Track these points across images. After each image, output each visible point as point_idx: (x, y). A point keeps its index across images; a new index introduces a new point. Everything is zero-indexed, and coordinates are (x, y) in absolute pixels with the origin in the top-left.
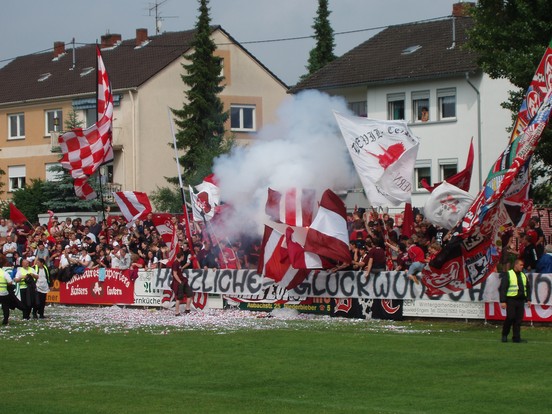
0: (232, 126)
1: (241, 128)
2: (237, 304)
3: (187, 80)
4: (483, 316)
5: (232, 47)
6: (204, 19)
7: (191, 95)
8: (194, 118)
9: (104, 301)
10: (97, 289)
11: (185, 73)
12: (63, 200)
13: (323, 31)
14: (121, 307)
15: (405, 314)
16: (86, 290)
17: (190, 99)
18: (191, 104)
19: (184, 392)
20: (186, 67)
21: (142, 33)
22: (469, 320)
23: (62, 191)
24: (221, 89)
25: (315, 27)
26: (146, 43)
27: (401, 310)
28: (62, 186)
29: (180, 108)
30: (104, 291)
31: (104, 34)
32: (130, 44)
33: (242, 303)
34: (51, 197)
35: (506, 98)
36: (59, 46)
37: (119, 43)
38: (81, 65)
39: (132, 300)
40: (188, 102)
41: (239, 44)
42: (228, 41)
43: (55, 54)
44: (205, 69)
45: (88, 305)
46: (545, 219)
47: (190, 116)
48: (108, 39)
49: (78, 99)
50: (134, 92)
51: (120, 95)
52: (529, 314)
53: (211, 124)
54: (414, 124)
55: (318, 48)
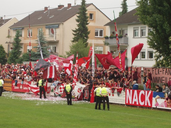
0: (95, 36)
1: (99, 36)
2: (58, 95)
3: (78, 21)
4: (125, 103)
5: (96, 10)
7: (78, 25)
8: (79, 33)
9: (23, 92)
10: (21, 87)
11: (77, 18)
12: (37, 57)
13: (124, 6)
14: (27, 93)
16: (18, 87)
17: (78, 27)
18: (79, 28)
20: (77, 16)
21: (69, 5)
22: (121, 104)
24: (88, 24)
25: (122, 5)
26: (71, 8)
29: (75, 30)
30: (23, 88)
31: (59, 5)
32: (66, 8)
33: (59, 94)
36: (46, 8)
37: (63, 7)
38: (51, 15)
40: (77, 28)
41: (99, 9)
42: (95, 8)
43: (44, 11)
44: (83, 17)
45: (19, 92)
46: (154, 72)
47: (78, 32)
48: (60, 6)
49: (47, 25)
50: (63, 24)
51: (59, 25)
52: (137, 104)
53: (84, 35)
54: (141, 37)
55: (122, 12)
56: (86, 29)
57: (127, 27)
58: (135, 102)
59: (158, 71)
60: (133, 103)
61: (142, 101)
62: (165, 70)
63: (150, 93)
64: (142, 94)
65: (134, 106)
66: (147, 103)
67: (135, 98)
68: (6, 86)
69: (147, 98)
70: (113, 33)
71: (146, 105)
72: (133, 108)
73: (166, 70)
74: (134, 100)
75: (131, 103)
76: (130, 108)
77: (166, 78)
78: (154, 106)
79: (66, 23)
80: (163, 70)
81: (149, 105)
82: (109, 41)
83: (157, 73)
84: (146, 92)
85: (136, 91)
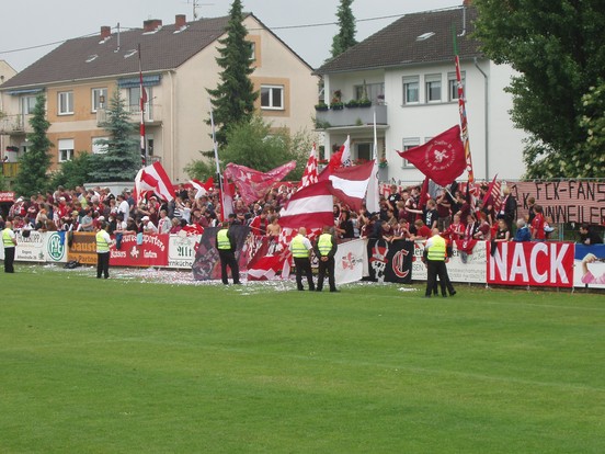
0: (263, 105)
1: (271, 107)
3: (222, 63)
4: (485, 281)
5: (263, 32)
6: (237, 6)
7: (224, 76)
8: (227, 97)
9: (141, 263)
10: (135, 252)
11: (219, 56)
12: (107, 171)
13: (346, 19)
14: (157, 269)
15: (413, 278)
16: (124, 253)
17: (224, 79)
18: (225, 84)
19: (205, 347)
20: (220, 50)
21: (181, 19)
22: (472, 284)
23: (106, 163)
24: (251, 71)
25: (339, 15)
26: (185, 28)
27: (410, 274)
28: (106, 158)
29: (215, 88)
30: (141, 254)
32: (169, 29)
34: (97, 168)
35: (508, 83)
36: (105, 30)
37: (160, 27)
38: (125, 49)
39: (166, 263)
40: (222, 83)
41: (269, 30)
42: (259, 27)
43: (101, 38)
44: (237, 52)
45: (126, 267)
46: (542, 192)
47: (223, 95)
48: (150, 24)
49: (121, 78)
50: (172, 72)
51: (160, 76)
52: (526, 279)
53: (242, 102)
54: (426, 104)
55: (341, 34)
56: (247, 86)
57: (382, 76)
58: (517, 275)
59: (556, 189)
60: (512, 278)
61: (541, 272)
62: (576, 186)
63: (565, 247)
64: (540, 254)
65: (518, 285)
66: (558, 277)
67: (519, 264)
68: (82, 252)
69: (556, 263)
70: (338, 94)
71: (553, 280)
72: (514, 292)
73: (581, 185)
74: (515, 270)
75: (504, 278)
76: (502, 292)
77: (580, 209)
78: (578, 282)
79: (182, 71)
80: (571, 188)
81: (564, 280)
82: (330, 117)
83: (552, 194)
84: (554, 246)
85: (519, 247)
